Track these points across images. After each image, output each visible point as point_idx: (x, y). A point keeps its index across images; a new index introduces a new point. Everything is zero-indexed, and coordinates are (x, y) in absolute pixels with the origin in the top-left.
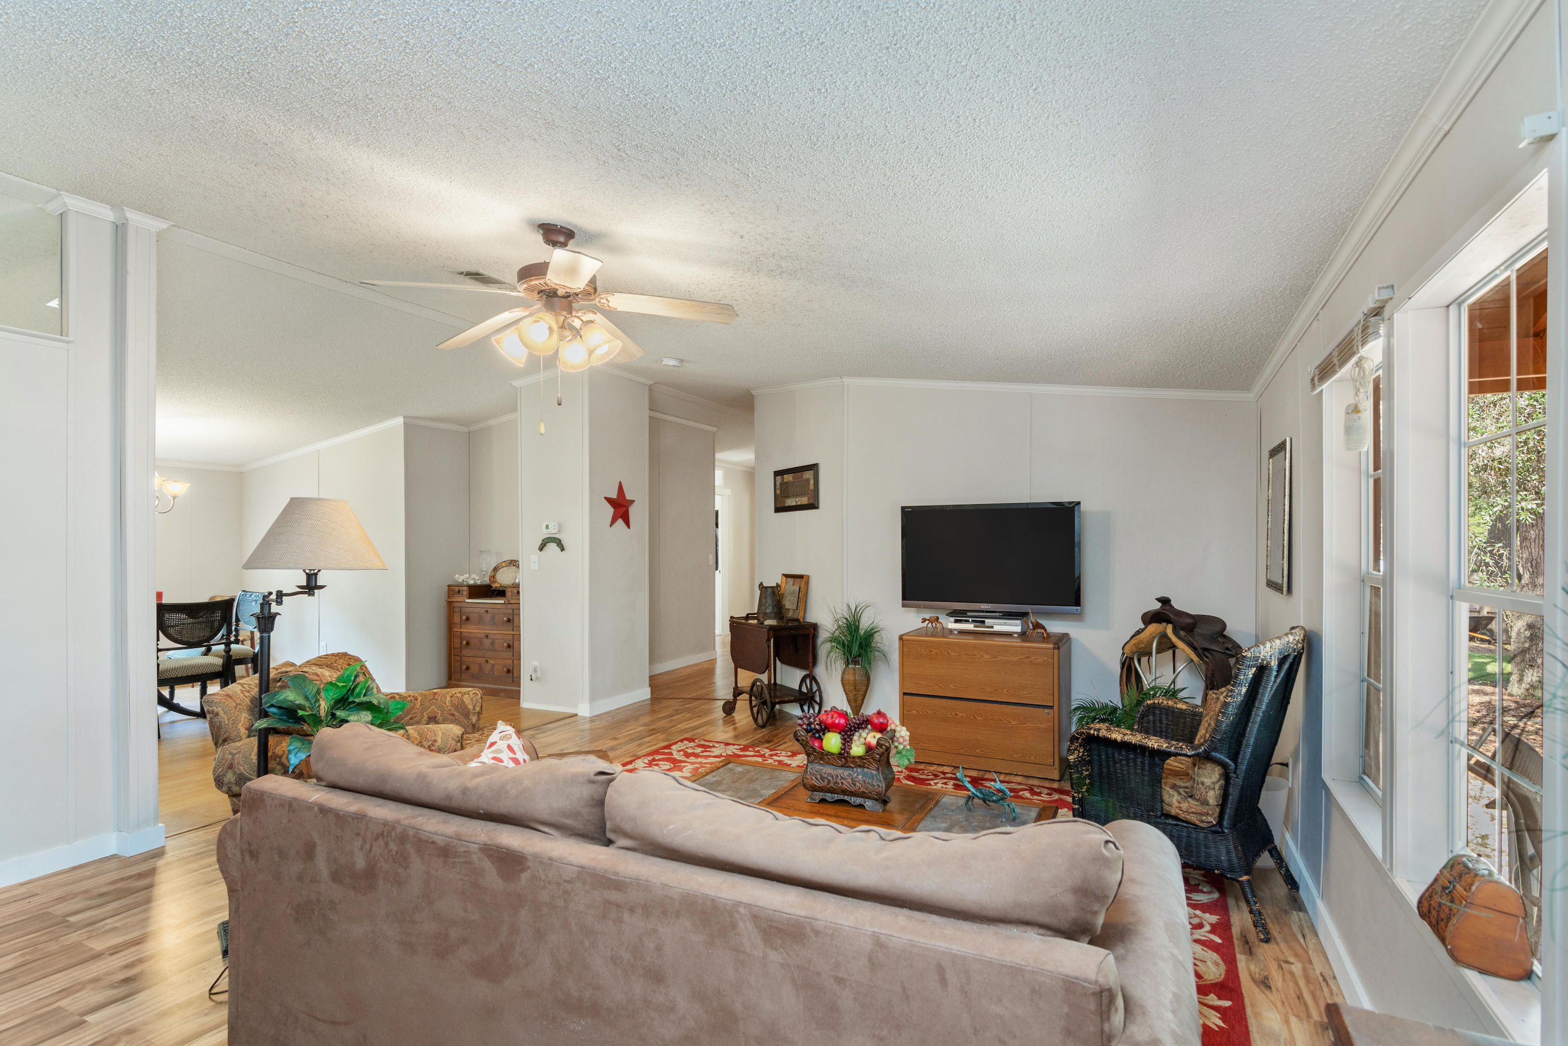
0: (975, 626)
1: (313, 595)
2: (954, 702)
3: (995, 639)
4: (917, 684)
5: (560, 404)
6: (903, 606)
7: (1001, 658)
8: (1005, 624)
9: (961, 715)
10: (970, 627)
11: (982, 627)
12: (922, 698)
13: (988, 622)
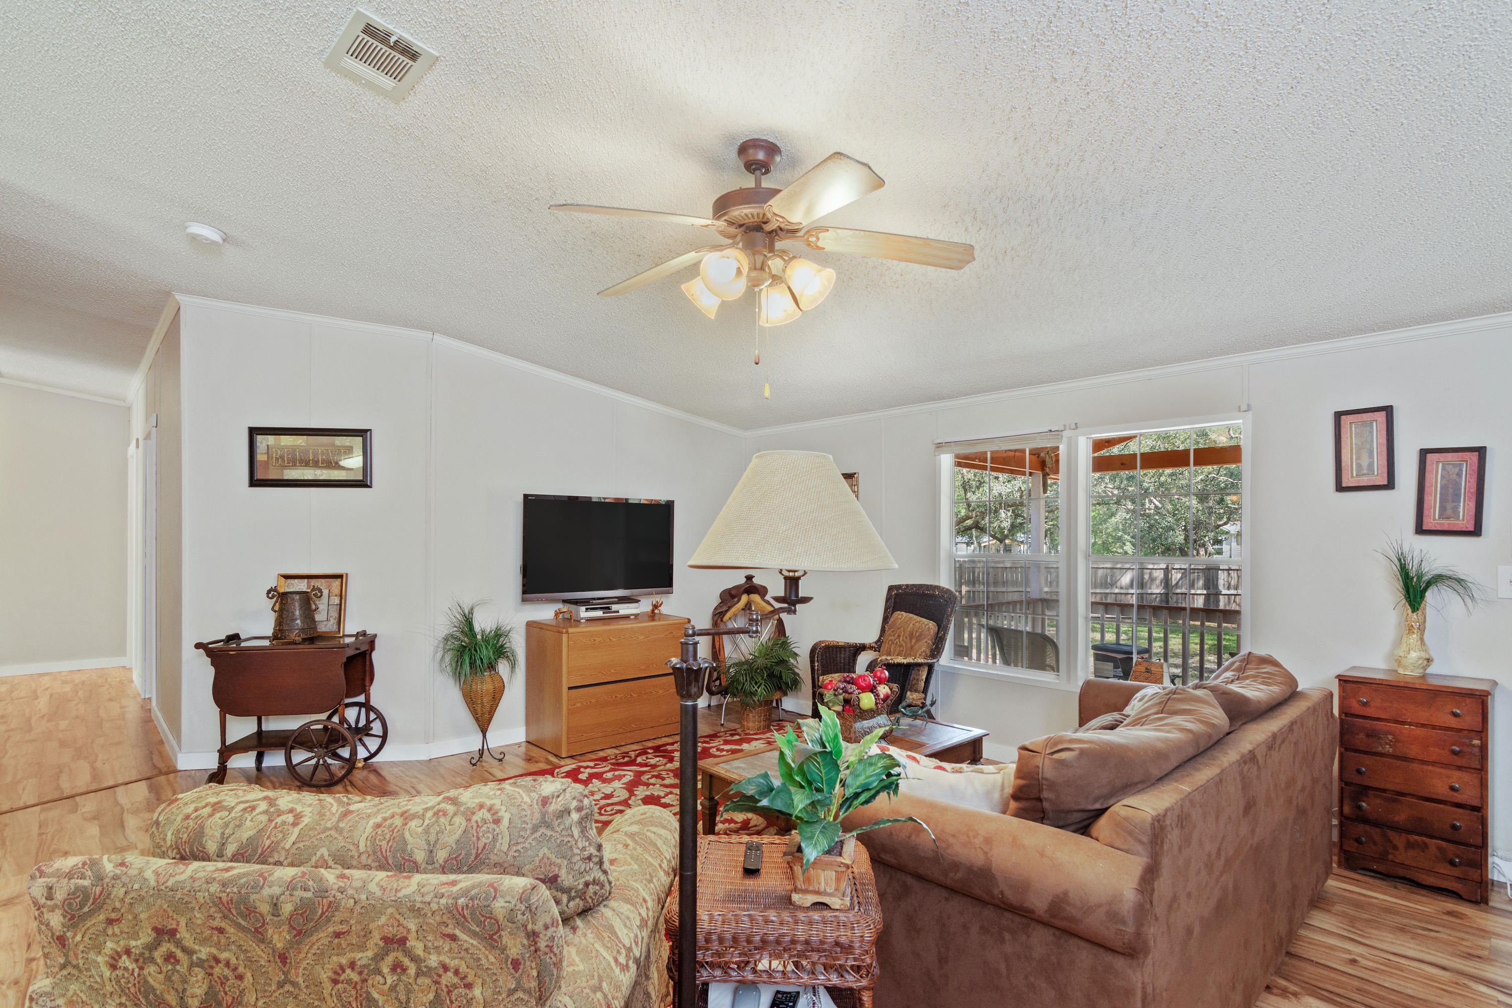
0: (604, 613)
1: (795, 612)
2: (614, 686)
3: (621, 623)
4: (581, 675)
5: (757, 364)
6: (524, 600)
7: (652, 637)
8: (628, 608)
9: (619, 696)
10: (599, 614)
11: (609, 613)
12: (586, 689)
13: (614, 607)
